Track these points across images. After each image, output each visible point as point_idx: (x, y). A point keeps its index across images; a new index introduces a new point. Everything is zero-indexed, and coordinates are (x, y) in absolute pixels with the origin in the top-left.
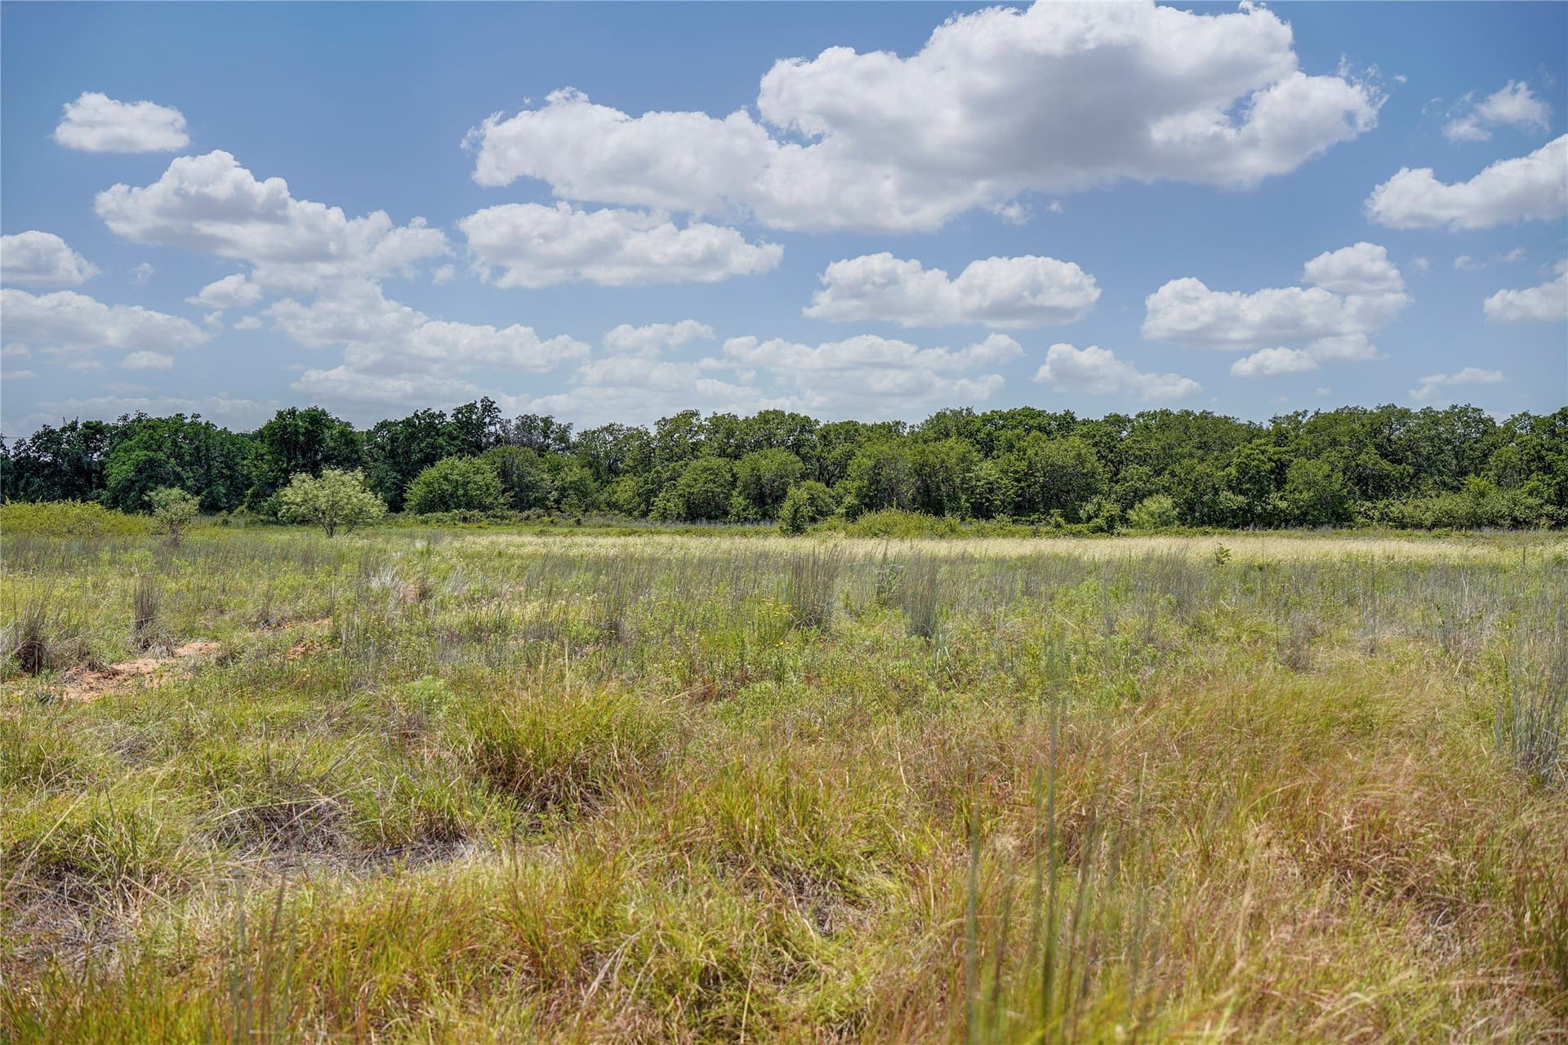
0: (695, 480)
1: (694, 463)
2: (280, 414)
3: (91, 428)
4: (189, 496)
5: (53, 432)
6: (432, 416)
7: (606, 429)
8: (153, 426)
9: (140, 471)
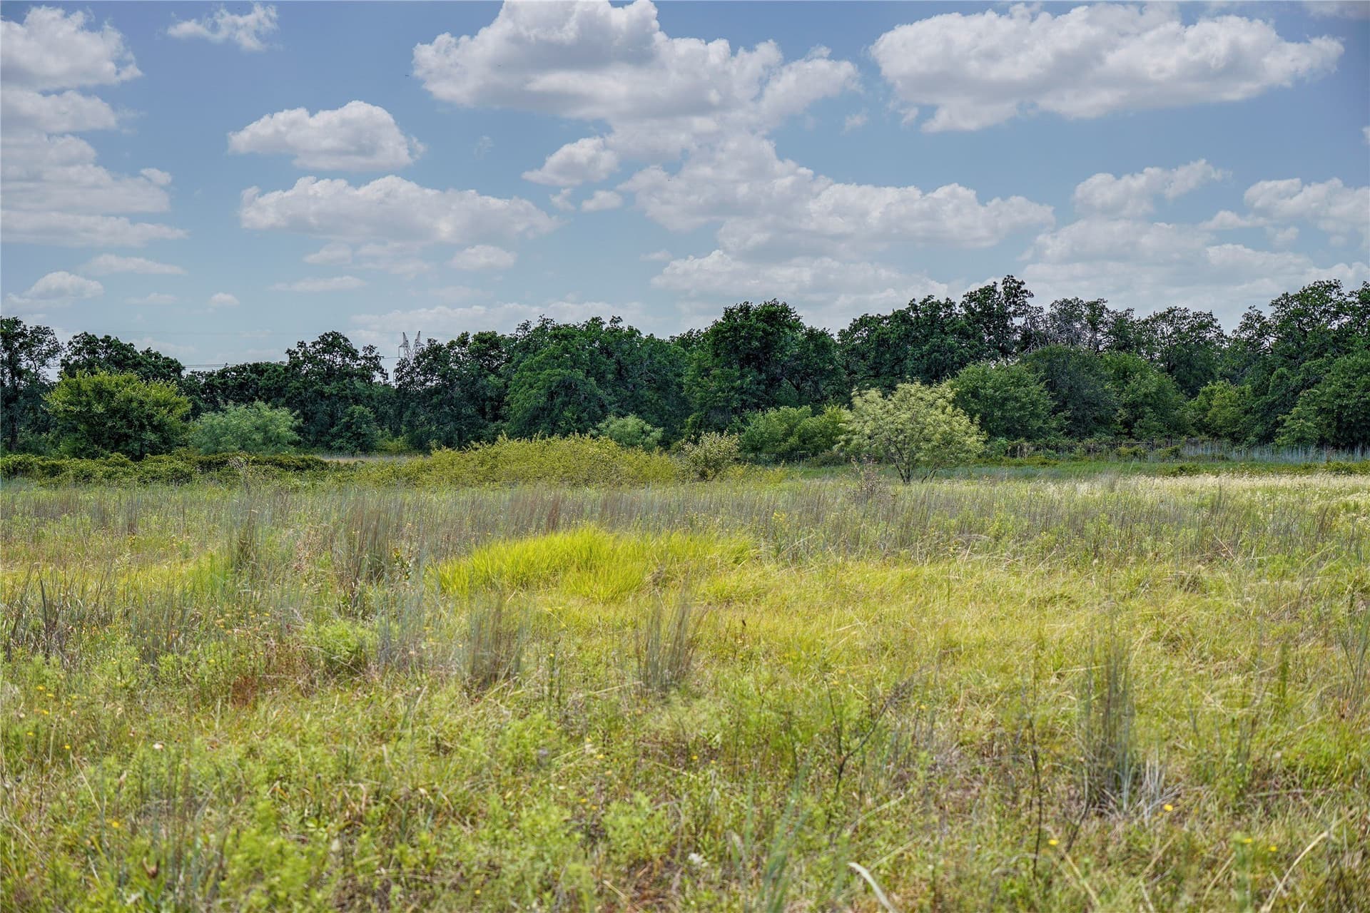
0: (1349, 386)
1: (1342, 360)
2: (729, 314)
3: (485, 342)
4: (648, 427)
5: (440, 348)
6: (937, 307)
7: (1163, 317)
8: (564, 335)
9: (552, 396)
